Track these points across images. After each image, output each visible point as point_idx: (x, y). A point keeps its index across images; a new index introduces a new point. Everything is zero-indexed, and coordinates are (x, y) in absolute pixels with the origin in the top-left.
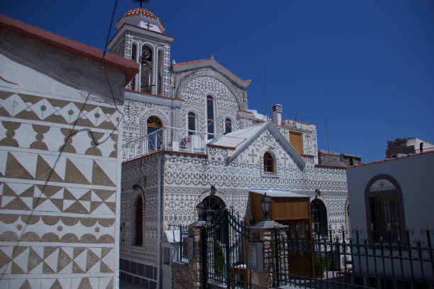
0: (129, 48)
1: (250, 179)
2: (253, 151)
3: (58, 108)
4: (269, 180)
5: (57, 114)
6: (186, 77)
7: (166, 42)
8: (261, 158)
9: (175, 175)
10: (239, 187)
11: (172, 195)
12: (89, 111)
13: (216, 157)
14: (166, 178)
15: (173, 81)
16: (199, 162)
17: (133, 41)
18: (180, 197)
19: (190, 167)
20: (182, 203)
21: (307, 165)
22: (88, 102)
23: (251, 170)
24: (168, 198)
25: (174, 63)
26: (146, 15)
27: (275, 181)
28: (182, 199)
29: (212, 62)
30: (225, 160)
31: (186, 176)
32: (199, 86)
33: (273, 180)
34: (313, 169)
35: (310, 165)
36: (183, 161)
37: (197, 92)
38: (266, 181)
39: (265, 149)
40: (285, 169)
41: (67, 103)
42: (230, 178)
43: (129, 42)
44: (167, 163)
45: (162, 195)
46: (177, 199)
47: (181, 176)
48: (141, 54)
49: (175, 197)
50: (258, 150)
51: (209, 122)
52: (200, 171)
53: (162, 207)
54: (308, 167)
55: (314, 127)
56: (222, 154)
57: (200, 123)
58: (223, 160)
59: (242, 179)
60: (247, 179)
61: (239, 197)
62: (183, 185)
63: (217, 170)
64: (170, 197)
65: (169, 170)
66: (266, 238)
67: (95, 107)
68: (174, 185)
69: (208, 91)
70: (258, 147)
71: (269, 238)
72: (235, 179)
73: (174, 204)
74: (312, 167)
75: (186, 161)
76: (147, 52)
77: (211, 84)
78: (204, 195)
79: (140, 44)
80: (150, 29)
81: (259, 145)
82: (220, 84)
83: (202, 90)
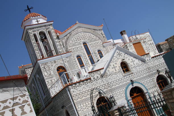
0: (32, 38)
1: (118, 80)
2: (113, 65)
3: (5, 103)
4: (128, 77)
5: (5, 106)
6: (67, 39)
7: (50, 25)
8: (119, 67)
9: (78, 95)
10: (113, 87)
11: (80, 105)
12: (16, 99)
13: (95, 77)
14: (74, 98)
15: (61, 44)
16: (88, 83)
17: (33, 33)
18: (85, 104)
19: (84, 87)
20: (87, 107)
21: (146, 59)
22: (14, 96)
23: (116, 75)
24: (79, 107)
25: (58, 34)
26: (34, 16)
27: (132, 75)
28: (86, 105)
29: (78, 24)
30: (100, 76)
31: (84, 93)
32: (76, 40)
33: (131, 76)
34: (151, 60)
35: (148, 59)
36: (79, 86)
37: (76, 44)
38: (127, 77)
39: (120, 61)
40: (135, 67)
41: (7, 100)
42: (107, 84)
43: (31, 35)
44: (72, 90)
45: (75, 107)
46: (84, 106)
47: (81, 94)
48: (40, 38)
49: (82, 105)
50: (116, 63)
51: (89, 57)
52: (90, 87)
53: (77, 113)
54: (148, 60)
55: (148, 33)
56: (98, 74)
57: (84, 59)
58: (99, 77)
59: (113, 82)
60: (116, 81)
61: (115, 92)
62: (84, 98)
63: (98, 83)
64: (79, 106)
65: (74, 93)
66: (116, 114)
67: (17, 97)
68: (79, 100)
69: (82, 41)
70: (116, 62)
71: (118, 113)
72: (110, 83)
73: (83, 109)
74: (150, 59)
75: (81, 85)
76: (42, 35)
77: (82, 36)
78: (96, 98)
79: (37, 33)
80: (39, 22)
81: (116, 61)
82: (87, 34)
83: (79, 42)
